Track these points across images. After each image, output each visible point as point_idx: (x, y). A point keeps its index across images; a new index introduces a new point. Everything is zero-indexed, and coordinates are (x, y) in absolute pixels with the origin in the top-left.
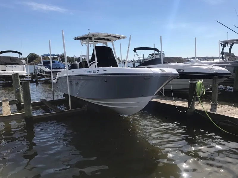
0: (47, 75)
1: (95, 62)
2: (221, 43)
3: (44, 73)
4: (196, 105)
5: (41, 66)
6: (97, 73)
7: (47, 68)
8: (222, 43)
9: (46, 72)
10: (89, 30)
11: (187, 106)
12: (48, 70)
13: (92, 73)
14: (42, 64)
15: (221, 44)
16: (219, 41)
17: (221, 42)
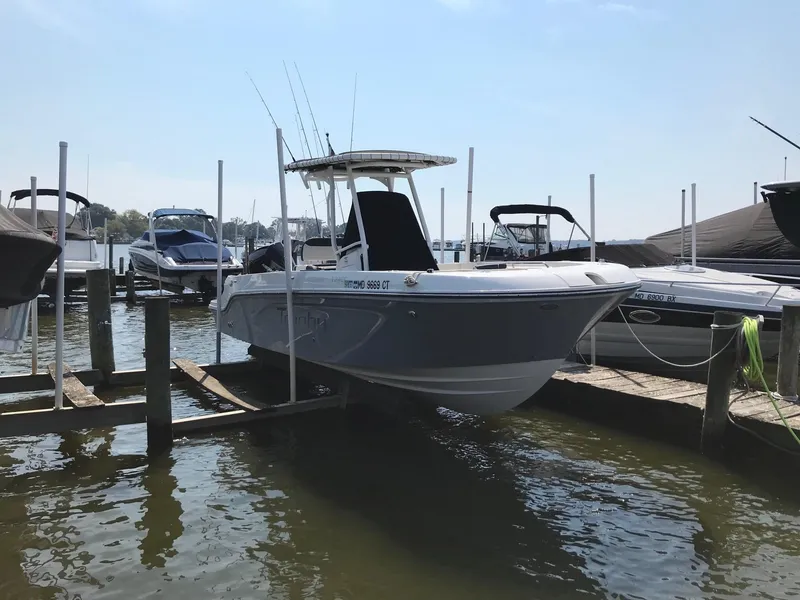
0: (167, 280)
1: (360, 246)
2: (764, 190)
3: (155, 273)
4: (735, 401)
5: (147, 248)
6: (381, 289)
7: (170, 259)
8: (767, 192)
9: (166, 272)
10: (327, 135)
11: (701, 403)
12: (175, 264)
13: (365, 289)
14: (152, 242)
15: (763, 193)
16: (756, 183)
17: (764, 187)
